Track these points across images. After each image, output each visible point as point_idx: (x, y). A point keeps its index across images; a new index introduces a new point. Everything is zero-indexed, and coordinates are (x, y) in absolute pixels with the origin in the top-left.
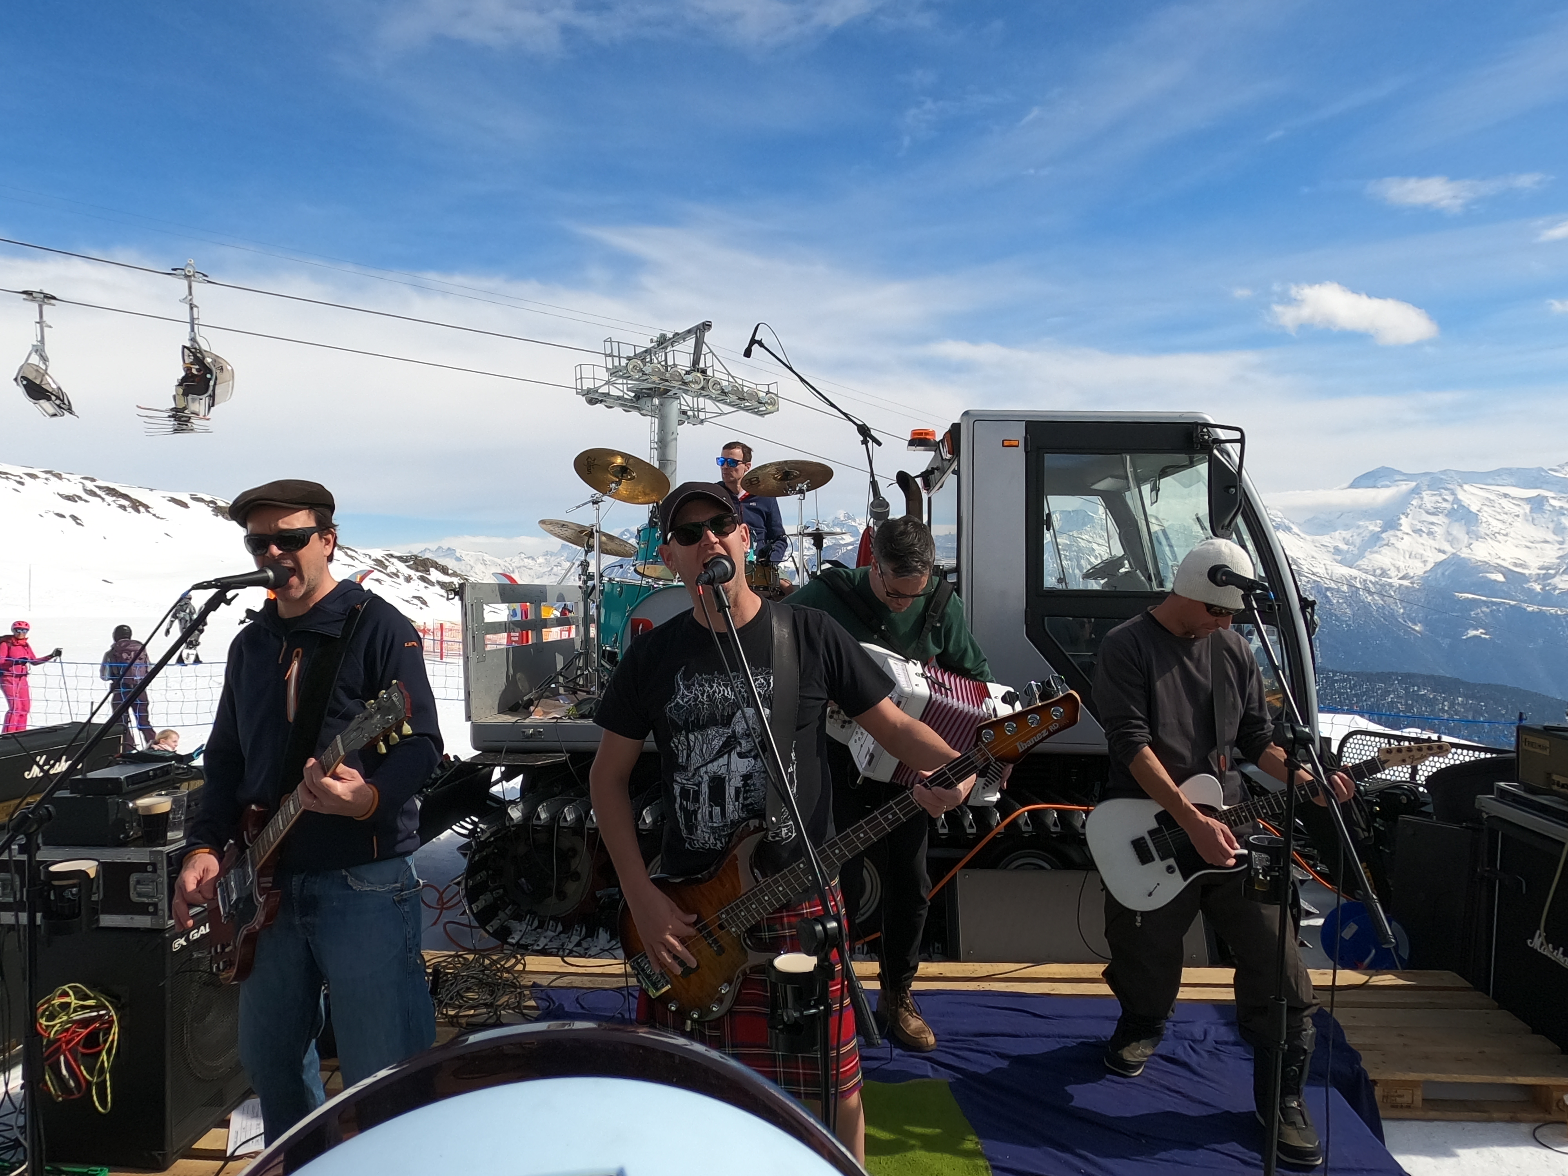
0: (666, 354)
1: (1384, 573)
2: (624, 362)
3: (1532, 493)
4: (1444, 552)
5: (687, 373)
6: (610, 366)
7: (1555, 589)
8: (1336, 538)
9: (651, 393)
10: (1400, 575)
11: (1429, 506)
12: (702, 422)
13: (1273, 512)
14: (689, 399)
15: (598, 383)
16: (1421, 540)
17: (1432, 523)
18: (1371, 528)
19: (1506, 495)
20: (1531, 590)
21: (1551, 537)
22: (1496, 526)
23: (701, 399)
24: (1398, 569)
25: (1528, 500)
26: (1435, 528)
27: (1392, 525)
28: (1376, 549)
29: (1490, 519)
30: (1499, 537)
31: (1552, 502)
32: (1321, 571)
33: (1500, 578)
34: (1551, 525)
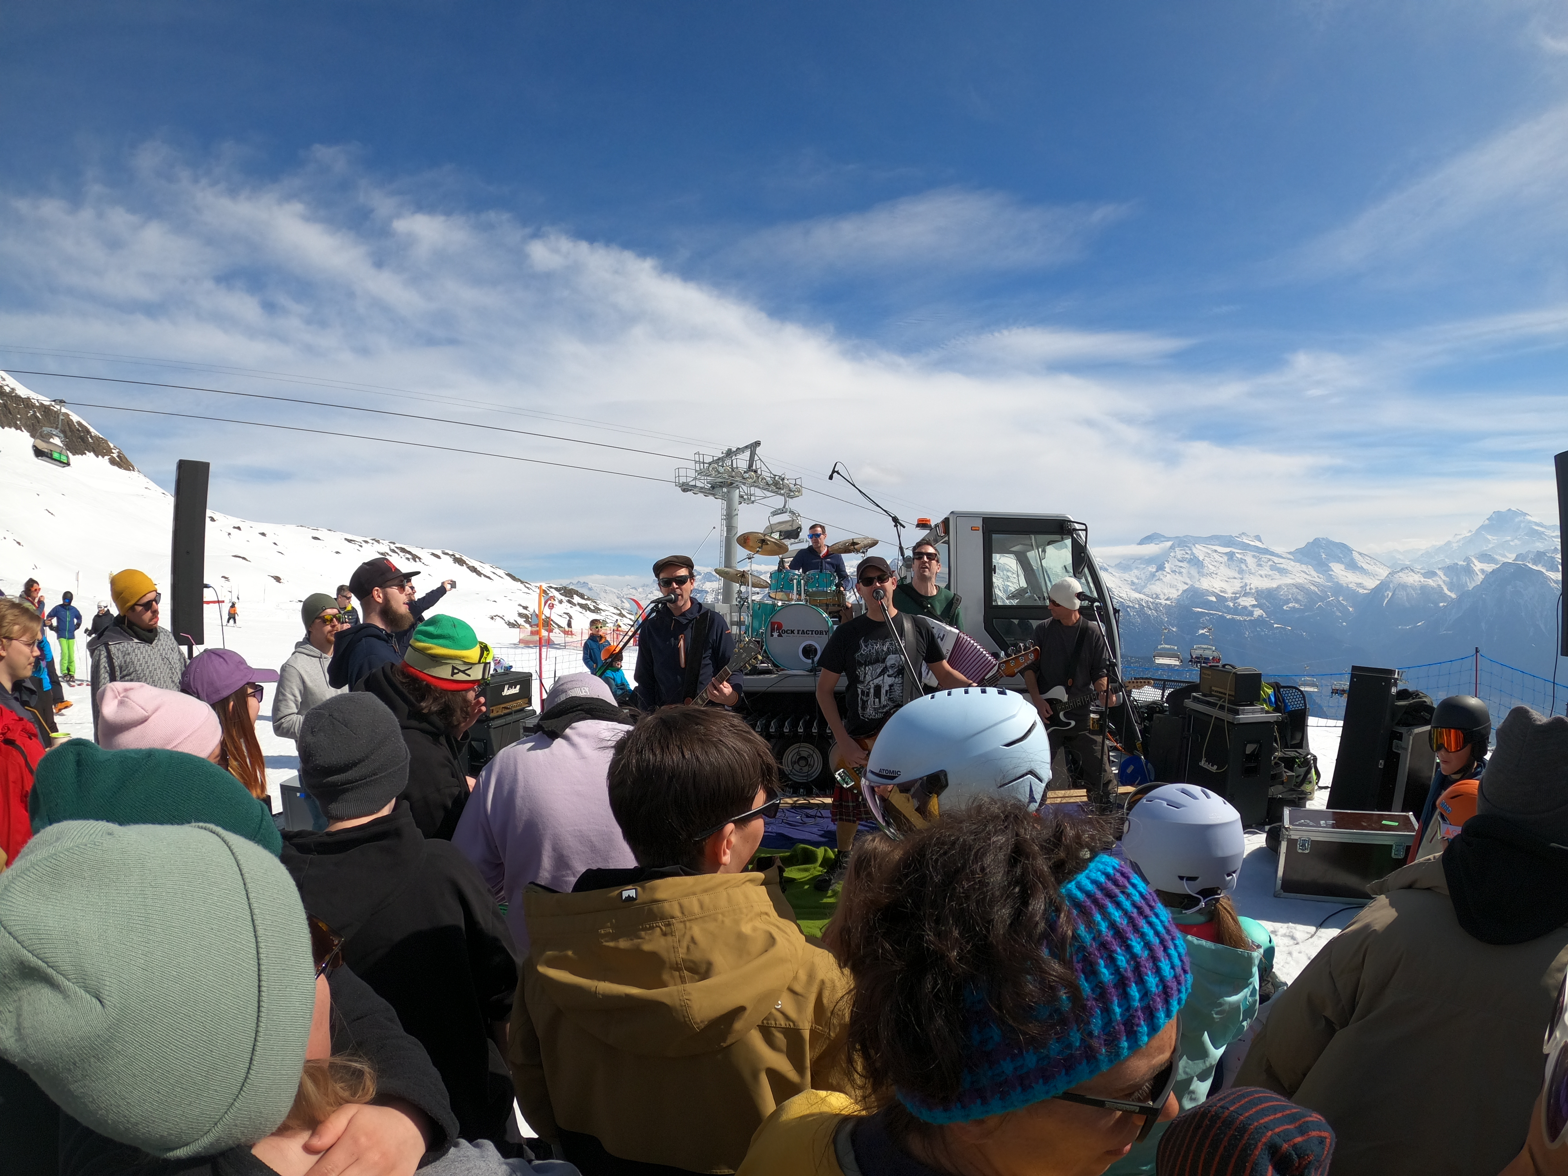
0: (732, 461)
1: (1157, 597)
2: (706, 465)
3: (1228, 550)
4: (1186, 584)
5: (745, 472)
6: (698, 469)
7: (1239, 605)
8: (1132, 576)
9: (722, 485)
10: (1166, 598)
11: (1179, 557)
12: (753, 502)
13: (1098, 559)
14: (745, 488)
15: (689, 479)
16: (1175, 577)
17: (1181, 567)
18: (1150, 569)
19: (1216, 551)
20: (1228, 606)
21: (1237, 575)
22: (1212, 568)
23: (752, 488)
24: (1165, 595)
25: (1226, 554)
26: (1182, 570)
27: (1161, 568)
28: (1153, 582)
29: (1209, 565)
30: (1214, 576)
31: (1237, 555)
32: (1124, 595)
33: (1214, 599)
34: (1237, 569)
